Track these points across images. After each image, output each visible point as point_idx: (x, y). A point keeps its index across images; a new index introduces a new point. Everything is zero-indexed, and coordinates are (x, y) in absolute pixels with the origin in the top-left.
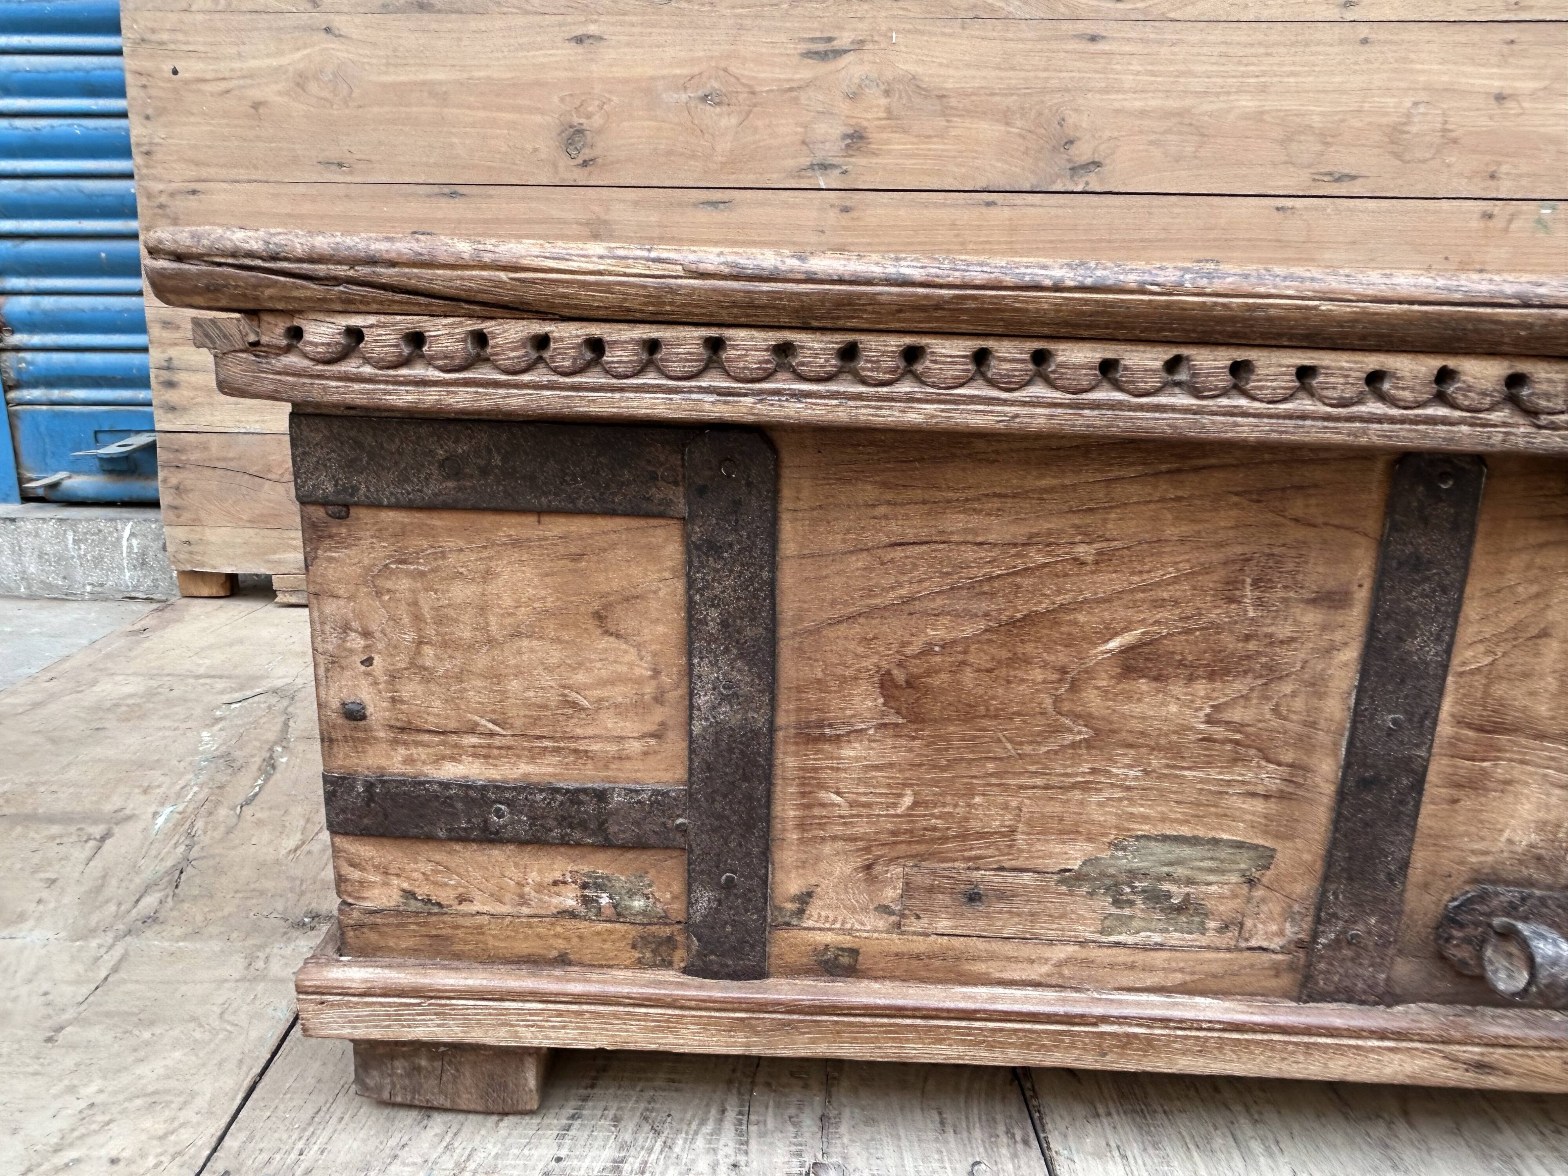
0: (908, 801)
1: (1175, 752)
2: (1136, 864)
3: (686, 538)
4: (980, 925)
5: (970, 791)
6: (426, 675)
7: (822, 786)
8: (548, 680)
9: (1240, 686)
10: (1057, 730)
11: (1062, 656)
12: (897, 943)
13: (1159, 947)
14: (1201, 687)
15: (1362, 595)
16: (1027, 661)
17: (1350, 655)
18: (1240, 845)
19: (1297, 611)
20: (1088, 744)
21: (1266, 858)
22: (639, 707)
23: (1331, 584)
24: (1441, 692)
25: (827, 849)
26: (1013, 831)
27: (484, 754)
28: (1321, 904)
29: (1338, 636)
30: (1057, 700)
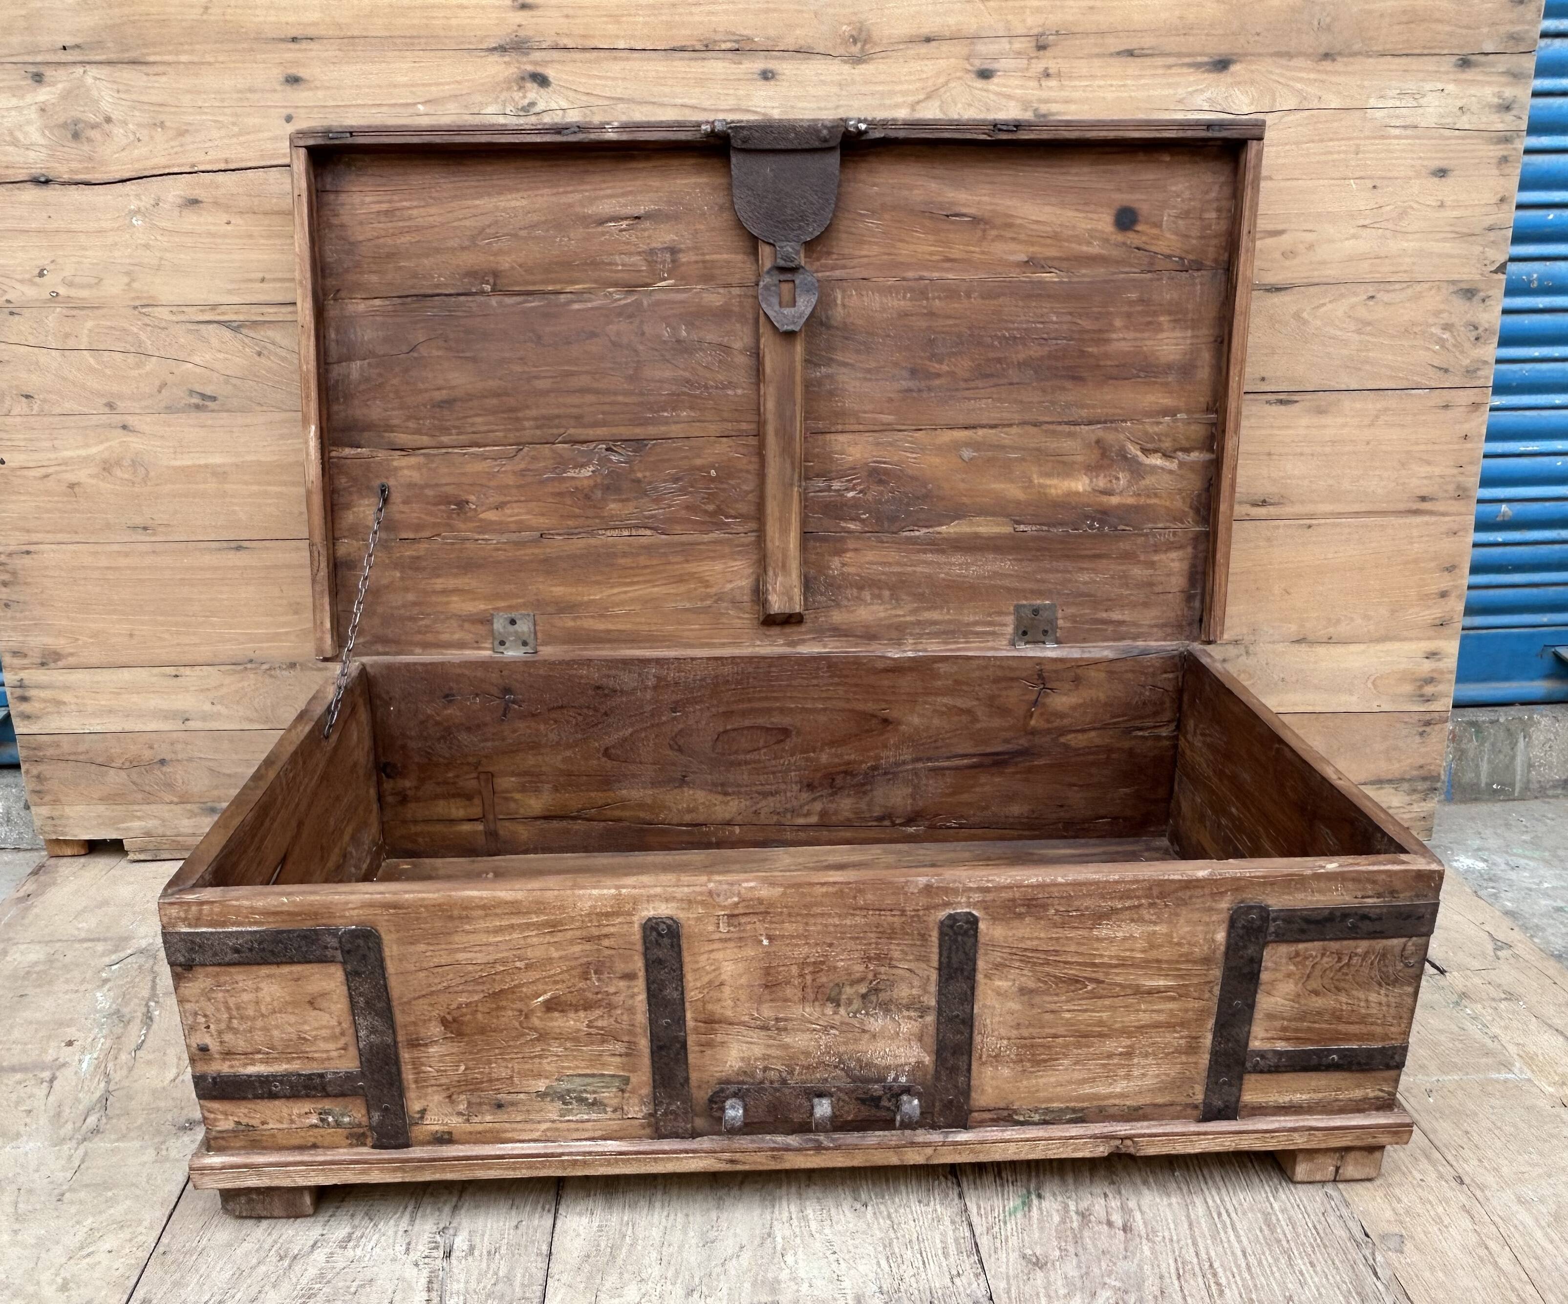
0: (463, 1068)
1: (576, 1040)
2: (569, 1086)
3: (345, 970)
4: (505, 1117)
5: (489, 1062)
6: (235, 1031)
7: (423, 1064)
8: (291, 1030)
9: (598, 1012)
10: (523, 1035)
11: (518, 1005)
12: (468, 1127)
13: (588, 1121)
14: (582, 1014)
15: (642, 974)
16: (504, 1008)
17: (642, 997)
18: (613, 1076)
19: (615, 982)
20: (538, 1039)
21: (626, 1080)
22: (334, 1038)
23: (627, 971)
24: (684, 1011)
25: (430, 1090)
26: (512, 1077)
27: (266, 1062)
28: (655, 1098)
29: (636, 990)
30: (521, 1023)
